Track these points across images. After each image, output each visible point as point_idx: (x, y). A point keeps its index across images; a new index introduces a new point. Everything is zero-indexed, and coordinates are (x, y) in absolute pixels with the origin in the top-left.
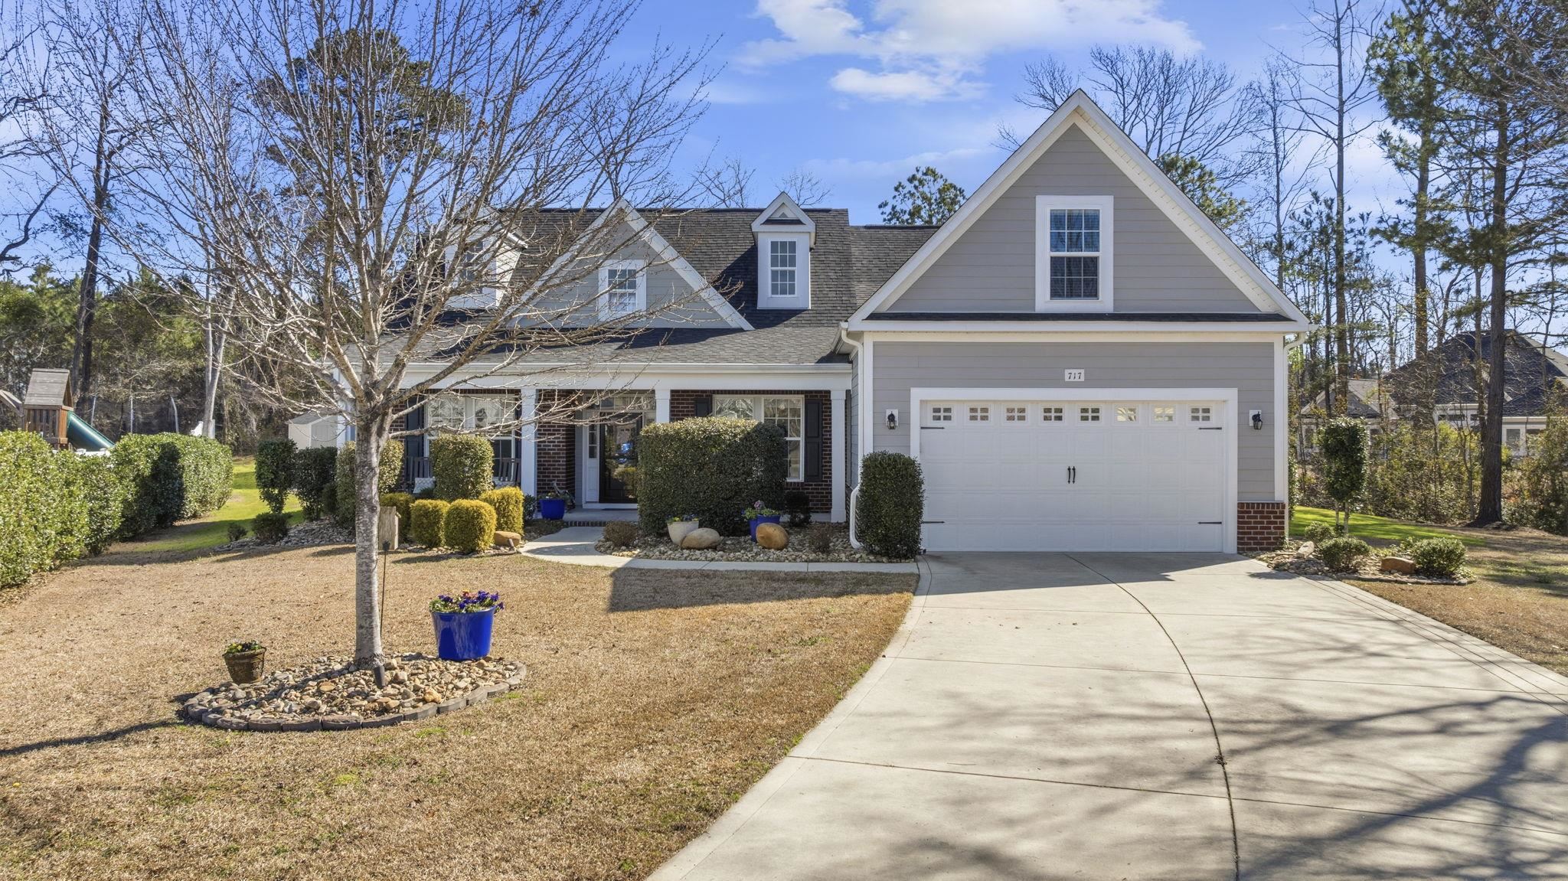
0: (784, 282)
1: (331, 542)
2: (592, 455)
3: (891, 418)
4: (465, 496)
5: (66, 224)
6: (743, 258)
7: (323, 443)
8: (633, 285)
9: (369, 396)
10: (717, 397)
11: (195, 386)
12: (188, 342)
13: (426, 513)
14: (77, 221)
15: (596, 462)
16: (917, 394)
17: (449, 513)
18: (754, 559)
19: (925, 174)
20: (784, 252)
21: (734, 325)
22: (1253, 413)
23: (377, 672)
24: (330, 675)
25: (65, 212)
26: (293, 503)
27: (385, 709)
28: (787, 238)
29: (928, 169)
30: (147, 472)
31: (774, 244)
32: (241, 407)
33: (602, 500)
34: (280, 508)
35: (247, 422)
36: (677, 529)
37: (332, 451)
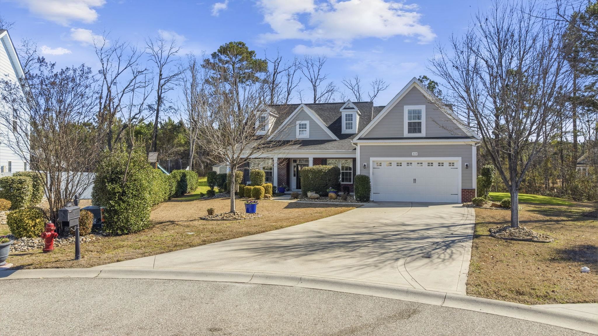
0: (350, 126)
1: (225, 197)
2: (294, 176)
3: (365, 165)
4: (258, 185)
5: (150, 107)
6: (337, 120)
7: (223, 172)
8: (306, 128)
9: (233, 162)
10: (328, 159)
11: (186, 155)
12: (183, 142)
13: (248, 189)
14: (153, 106)
15: (295, 178)
16: (372, 159)
17: (253, 189)
18: (327, 201)
19: (423, 78)
20: (350, 117)
21: (334, 139)
22: (466, 164)
23: (234, 213)
24: (226, 214)
25: (150, 104)
26: (216, 189)
27: (236, 218)
28: (350, 113)
29: (424, 76)
30: (180, 180)
31: (346, 115)
32: (199, 162)
33: (297, 188)
34: (213, 189)
35: (200, 166)
36: (309, 194)
37: (226, 174)
